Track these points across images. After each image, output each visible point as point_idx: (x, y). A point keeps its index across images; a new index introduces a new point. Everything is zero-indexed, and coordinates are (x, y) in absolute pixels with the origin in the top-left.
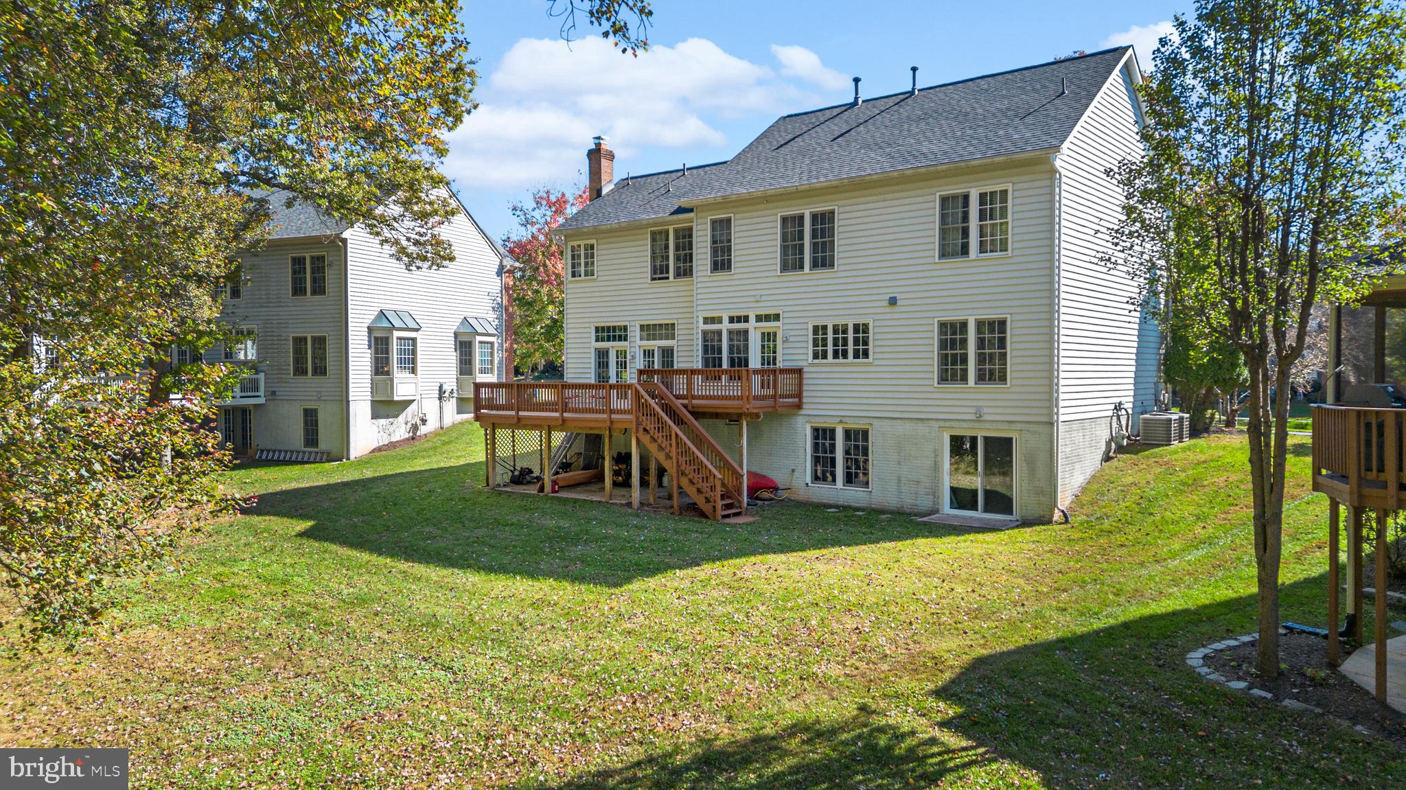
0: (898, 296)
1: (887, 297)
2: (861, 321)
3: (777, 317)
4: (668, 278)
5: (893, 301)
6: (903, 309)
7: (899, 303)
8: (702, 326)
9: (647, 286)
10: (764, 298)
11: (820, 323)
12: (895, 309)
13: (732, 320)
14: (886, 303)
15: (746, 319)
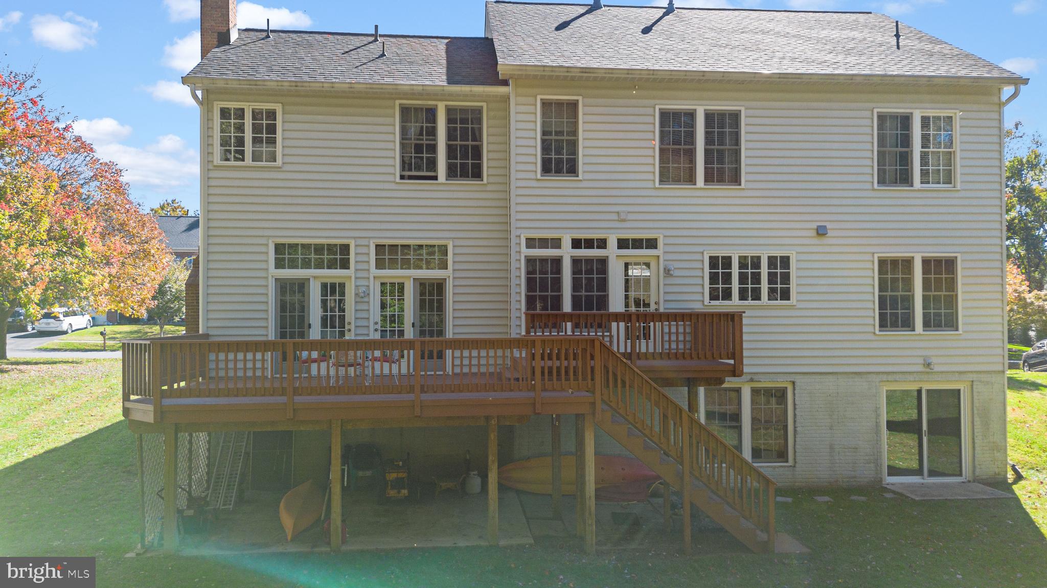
0: (829, 226)
1: (815, 225)
2: (778, 253)
3: (652, 244)
4: (435, 178)
5: (821, 232)
6: (834, 241)
7: (830, 233)
8: (526, 252)
9: (393, 186)
10: (631, 217)
11: (721, 253)
12: (825, 240)
13: (576, 244)
14: (814, 233)
15: (602, 244)
